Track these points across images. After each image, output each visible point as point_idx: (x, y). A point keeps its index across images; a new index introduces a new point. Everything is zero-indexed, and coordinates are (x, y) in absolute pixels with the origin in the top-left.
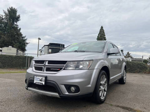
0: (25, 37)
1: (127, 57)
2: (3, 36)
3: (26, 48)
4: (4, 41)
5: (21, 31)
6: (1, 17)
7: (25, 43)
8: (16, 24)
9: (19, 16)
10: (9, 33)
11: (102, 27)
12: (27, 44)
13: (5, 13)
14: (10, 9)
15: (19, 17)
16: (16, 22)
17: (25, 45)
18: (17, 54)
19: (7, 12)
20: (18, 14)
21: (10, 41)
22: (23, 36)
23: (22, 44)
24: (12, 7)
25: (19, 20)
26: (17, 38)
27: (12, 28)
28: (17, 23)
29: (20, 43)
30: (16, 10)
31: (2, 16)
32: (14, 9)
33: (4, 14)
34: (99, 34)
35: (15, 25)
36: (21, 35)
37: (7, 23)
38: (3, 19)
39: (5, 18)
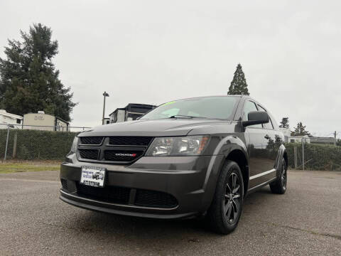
0: (68, 90)
1: (297, 135)
2: (22, 88)
3: (71, 115)
4: (24, 99)
5: (59, 78)
6: (17, 46)
7: (67, 104)
8: (48, 61)
9: (56, 43)
10: (33, 82)
11: (239, 67)
12: (73, 105)
13: (24, 37)
14: (36, 28)
15: (55, 46)
16: (49, 57)
17: (68, 109)
18: (56, 129)
19: (29, 35)
20: (52, 39)
21: (37, 99)
22: (63, 88)
23: (61, 106)
24: (40, 25)
25: (54, 54)
26: (52, 94)
27: (41, 70)
28: (52, 58)
29: (58, 104)
30: (49, 30)
31: (19, 44)
32: (45, 27)
33: (22, 41)
34: (232, 83)
35: (47, 64)
36: (60, 86)
37: (30, 59)
38: (20, 51)
39: (24, 49)
